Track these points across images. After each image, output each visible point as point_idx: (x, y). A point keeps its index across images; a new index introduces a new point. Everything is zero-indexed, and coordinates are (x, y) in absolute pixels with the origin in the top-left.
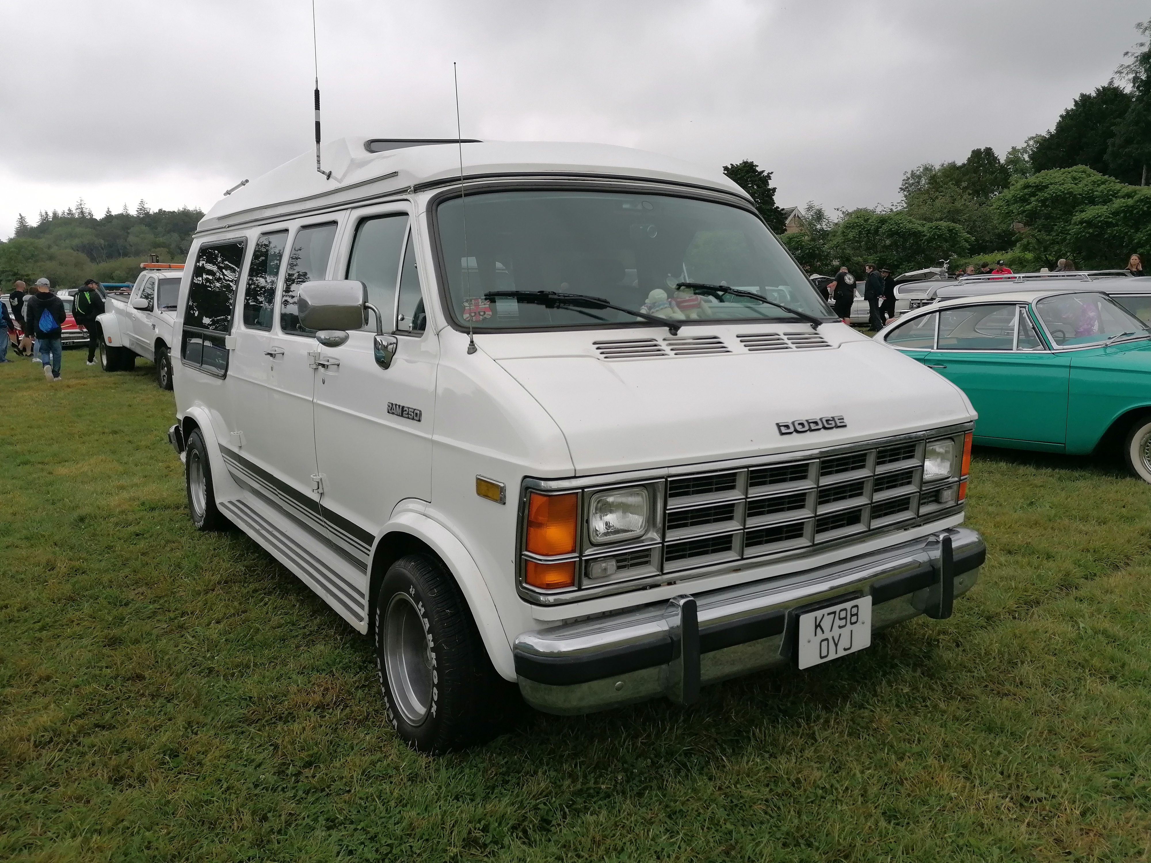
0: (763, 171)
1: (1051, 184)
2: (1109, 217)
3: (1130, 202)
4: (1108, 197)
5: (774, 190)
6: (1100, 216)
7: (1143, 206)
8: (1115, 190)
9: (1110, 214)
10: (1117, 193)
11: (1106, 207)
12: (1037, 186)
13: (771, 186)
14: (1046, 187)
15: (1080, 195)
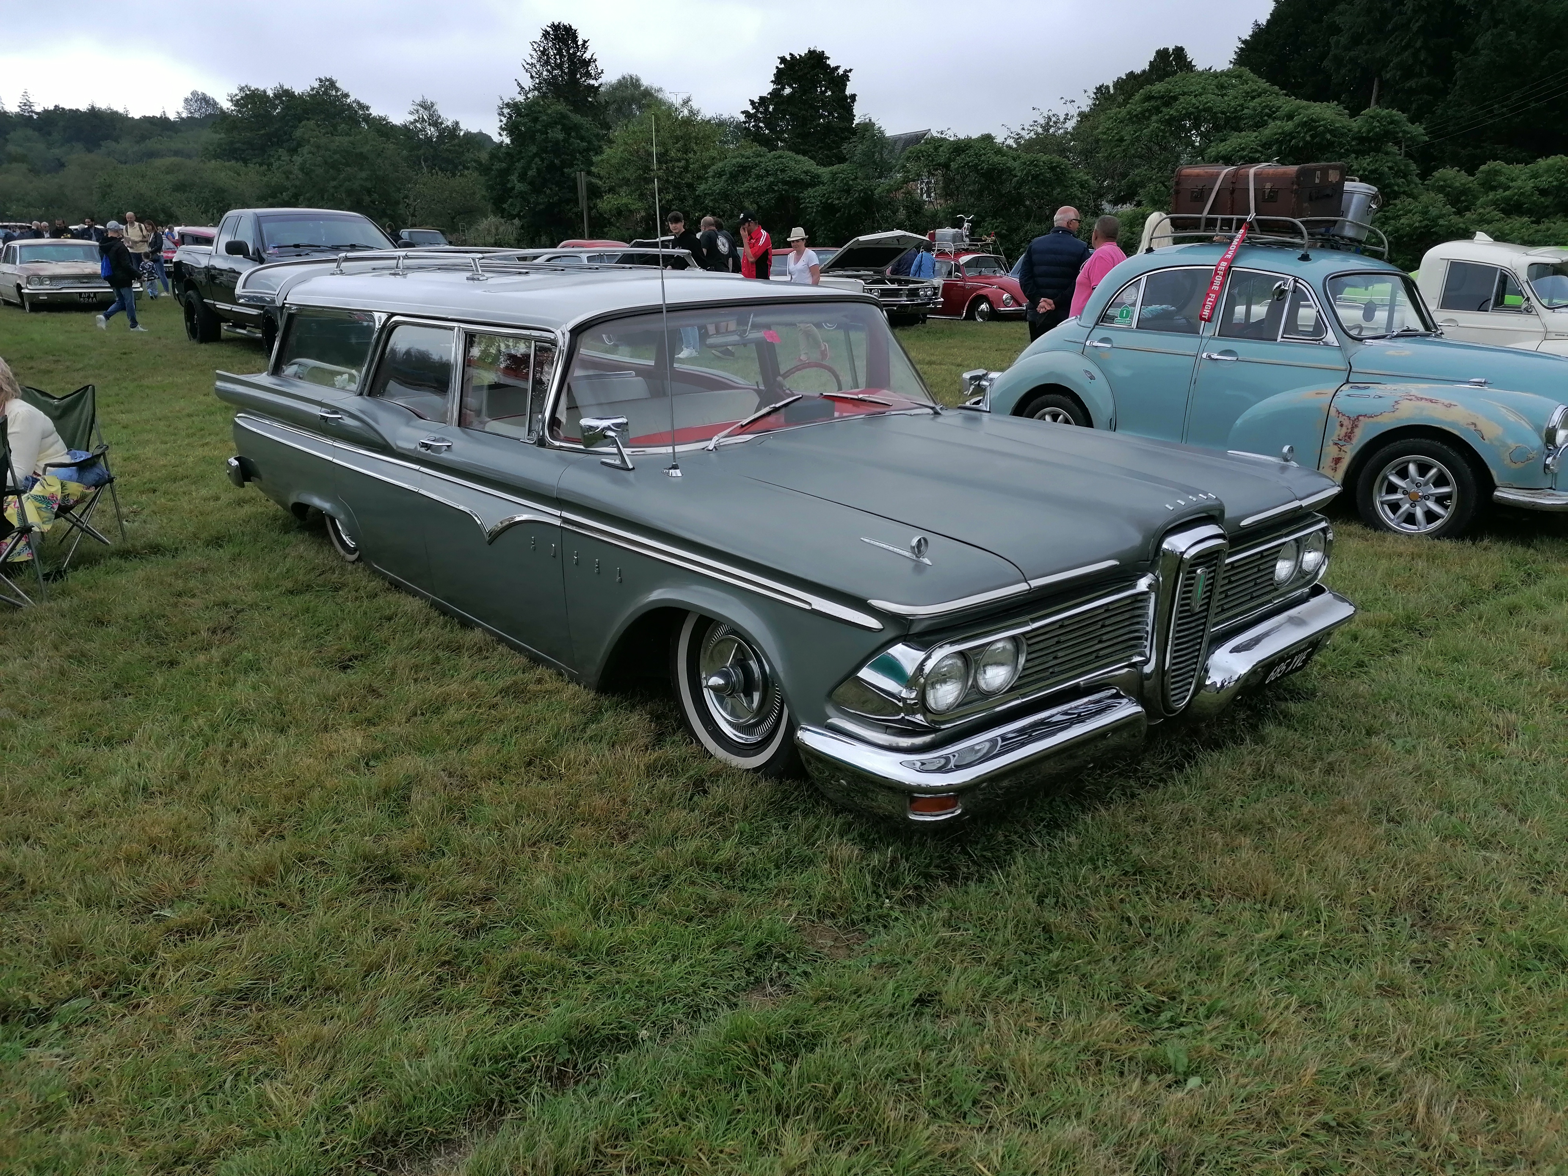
0: (837, 68)
1: (1184, 94)
2: (1257, 151)
3: (1289, 126)
4: (1262, 118)
5: (853, 97)
6: (1243, 149)
7: (1306, 133)
8: (1273, 106)
9: (1258, 145)
10: (1274, 112)
11: (1256, 134)
12: (1162, 97)
13: (848, 92)
14: (1175, 98)
15: (1223, 113)
